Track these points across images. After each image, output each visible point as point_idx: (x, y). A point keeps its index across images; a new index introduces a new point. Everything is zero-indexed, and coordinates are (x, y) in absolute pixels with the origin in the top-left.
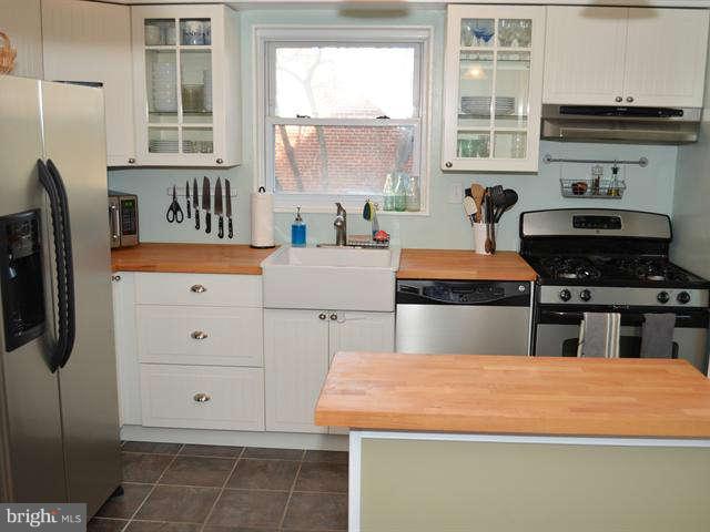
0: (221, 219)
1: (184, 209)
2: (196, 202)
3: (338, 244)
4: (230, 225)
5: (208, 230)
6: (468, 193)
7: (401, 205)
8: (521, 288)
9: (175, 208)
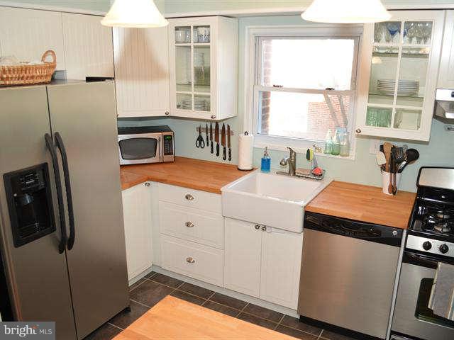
0: (225, 148)
1: (205, 141)
2: (211, 137)
3: (289, 173)
4: (230, 153)
5: (218, 154)
6: (382, 148)
7: (336, 151)
8: (395, 233)
9: (200, 139)
